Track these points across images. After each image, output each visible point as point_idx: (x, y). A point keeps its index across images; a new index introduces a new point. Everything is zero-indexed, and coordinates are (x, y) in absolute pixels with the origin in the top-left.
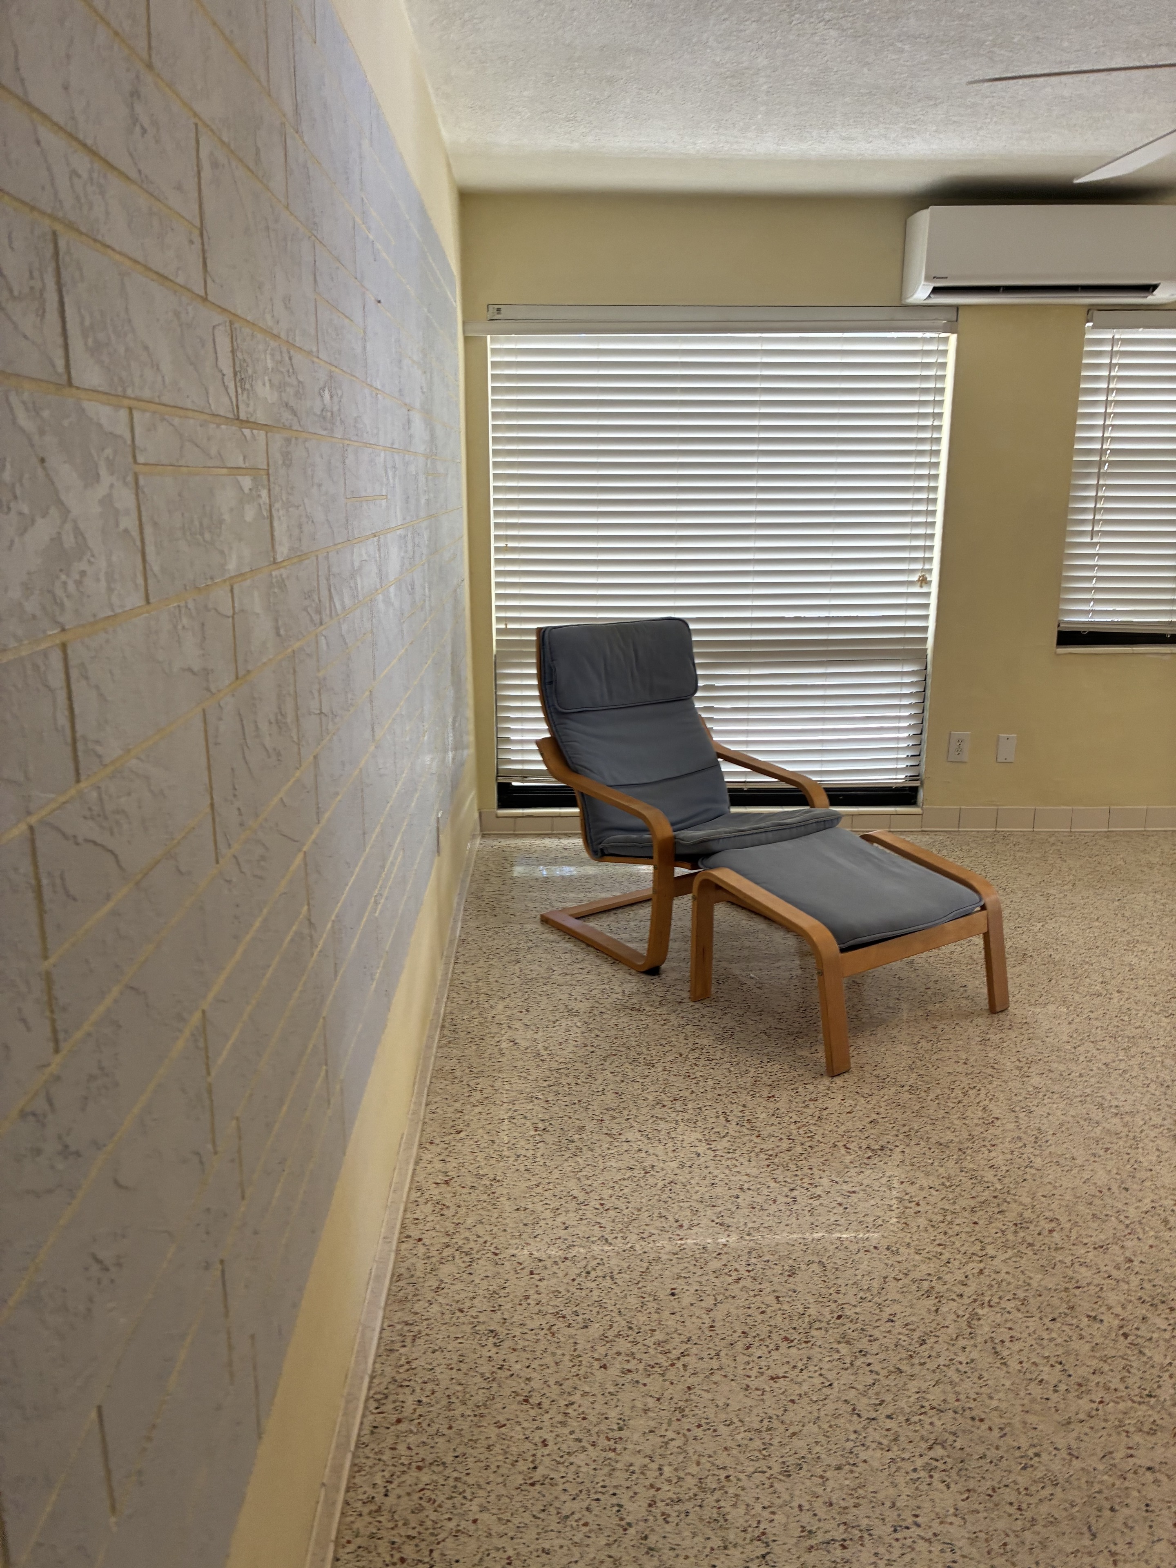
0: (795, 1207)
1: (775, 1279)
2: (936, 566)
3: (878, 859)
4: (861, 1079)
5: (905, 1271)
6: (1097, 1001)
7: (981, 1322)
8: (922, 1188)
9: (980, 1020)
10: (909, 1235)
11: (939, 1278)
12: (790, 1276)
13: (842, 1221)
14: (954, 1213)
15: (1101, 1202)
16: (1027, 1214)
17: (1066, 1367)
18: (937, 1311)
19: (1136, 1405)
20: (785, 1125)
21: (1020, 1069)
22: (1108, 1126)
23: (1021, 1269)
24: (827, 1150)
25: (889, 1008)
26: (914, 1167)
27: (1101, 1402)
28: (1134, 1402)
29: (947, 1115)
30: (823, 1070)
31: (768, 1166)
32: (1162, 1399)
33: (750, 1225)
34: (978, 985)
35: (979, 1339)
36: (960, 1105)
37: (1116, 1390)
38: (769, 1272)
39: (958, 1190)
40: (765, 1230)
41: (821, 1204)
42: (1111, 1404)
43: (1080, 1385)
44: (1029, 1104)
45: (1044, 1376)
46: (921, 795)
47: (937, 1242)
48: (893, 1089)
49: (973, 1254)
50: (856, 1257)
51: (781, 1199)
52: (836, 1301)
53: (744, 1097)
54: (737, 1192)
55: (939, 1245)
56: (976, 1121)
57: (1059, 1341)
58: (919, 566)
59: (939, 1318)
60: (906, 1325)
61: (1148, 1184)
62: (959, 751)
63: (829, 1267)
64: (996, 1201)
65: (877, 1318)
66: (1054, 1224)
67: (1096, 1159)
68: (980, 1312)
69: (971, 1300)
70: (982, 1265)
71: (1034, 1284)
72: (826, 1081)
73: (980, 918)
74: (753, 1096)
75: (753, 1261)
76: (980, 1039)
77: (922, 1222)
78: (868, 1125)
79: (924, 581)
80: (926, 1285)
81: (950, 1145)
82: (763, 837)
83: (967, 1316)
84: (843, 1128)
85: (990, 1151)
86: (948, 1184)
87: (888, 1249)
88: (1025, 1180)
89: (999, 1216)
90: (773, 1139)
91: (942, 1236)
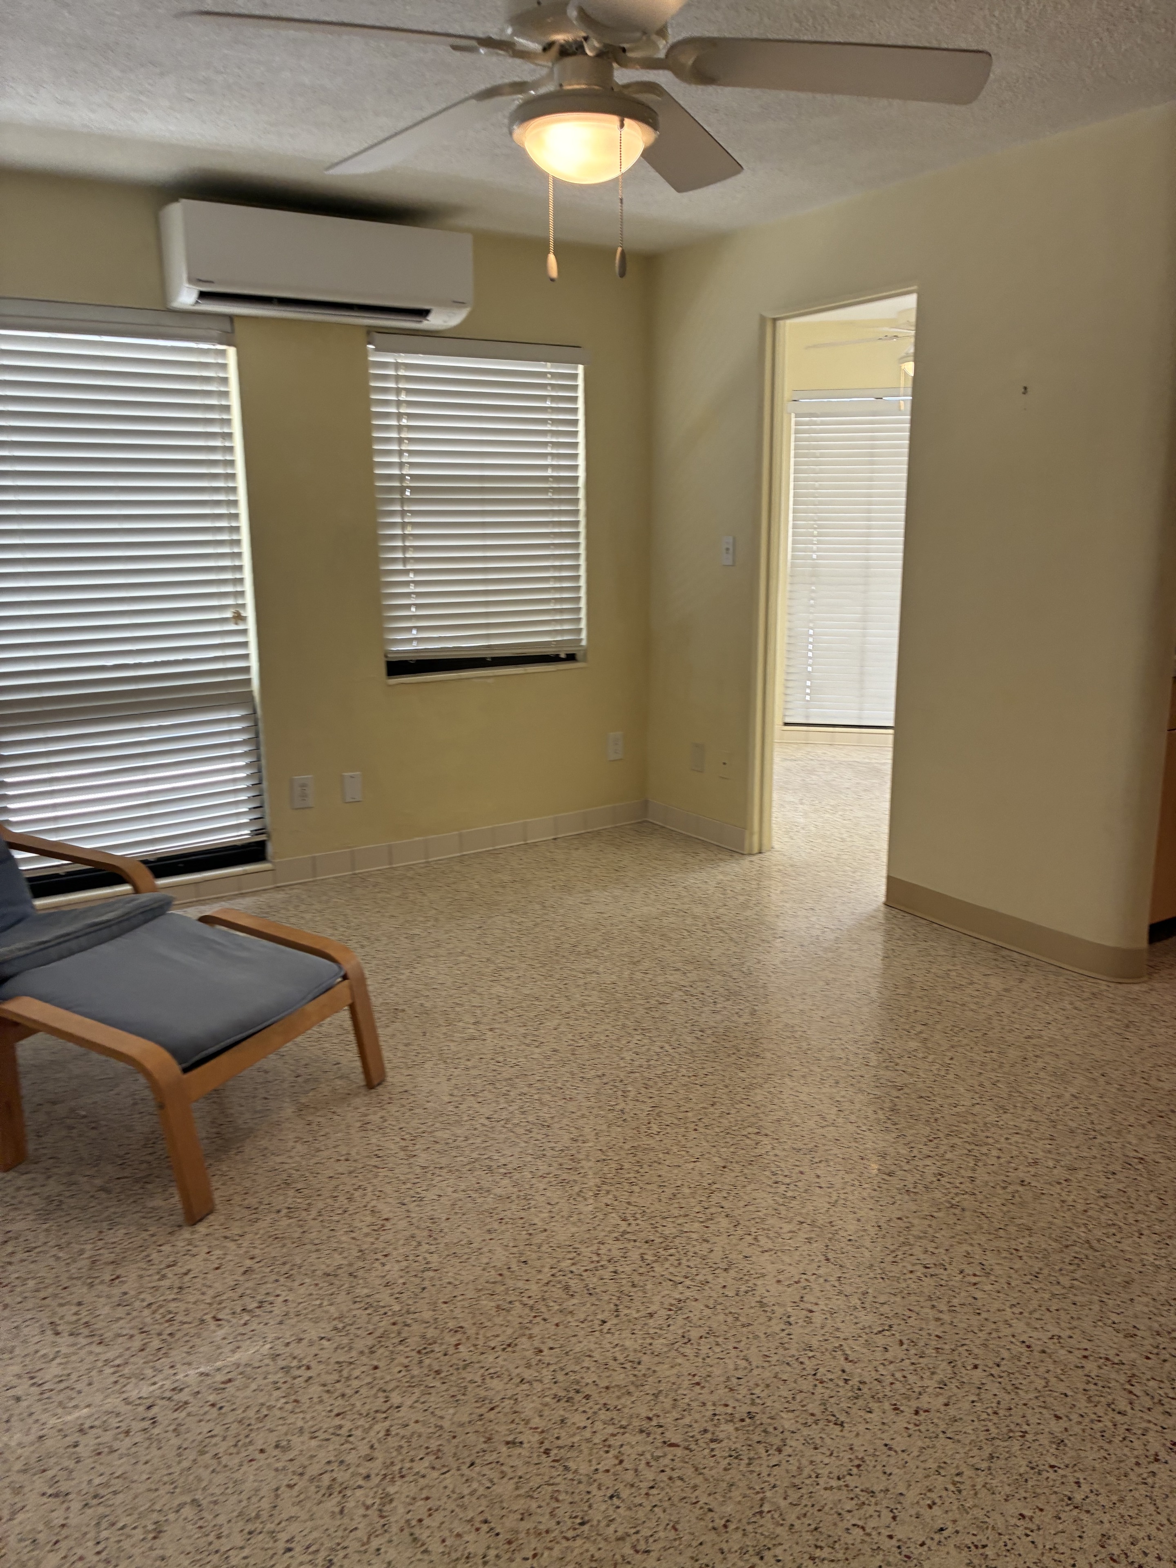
0: (156, 1431)
1: (136, 1551)
2: (249, 600)
3: (219, 944)
4: (230, 1217)
5: (300, 1470)
6: (472, 1046)
7: (394, 1504)
8: (311, 1344)
9: (358, 1101)
10: (301, 1415)
11: (342, 1462)
12: (155, 1538)
13: (218, 1430)
14: (351, 1363)
15: (503, 1288)
16: (431, 1333)
17: (492, 1525)
18: (341, 1512)
19: (570, 1543)
20: (135, 1314)
21: (404, 1149)
22: (498, 1191)
23: (431, 1410)
24: (193, 1331)
25: (256, 1112)
26: (302, 1317)
27: (535, 1556)
28: (568, 1539)
29: (333, 1233)
30: (180, 1218)
31: (116, 1382)
32: (595, 1523)
33: (97, 1481)
34: (350, 1059)
35: (395, 1529)
36: (346, 1215)
37: (547, 1532)
38: (126, 1544)
39: (352, 1329)
40: (117, 1481)
41: (189, 1415)
42: (546, 1553)
43: (510, 1542)
44: (419, 1190)
45: (471, 1548)
46: (270, 849)
47: (336, 1411)
48: (268, 1219)
49: (377, 1411)
50: (238, 1476)
51: (137, 1426)
52: (217, 1552)
53: (80, 1291)
54: (75, 1437)
55: (338, 1415)
56: (366, 1230)
57: (481, 1490)
58: (230, 601)
59: (346, 1520)
60: (308, 1548)
61: (544, 1248)
62: (304, 796)
63: (204, 1503)
64: (395, 1328)
65: (271, 1552)
66: (459, 1336)
67: (493, 1235)
68: (391, 1490)
69: (380, 1477)
70: (387, 1424)
71: (446, 1424)
72: (186, 1233)
73: (343, 988)
74: (91, 1285)
75: (104, 1534)
76: (359, 1124)
77: (315, 1390)
78: (241, 1278)
79: (239, 618)
80: (326, 1480)
81: (339, 1272)
82: (73, 944)
83: (378, 1501)
84: (211, 1292)
85: (383, 1265)
86: (340, 1326)
87: (277, 1447)
88: (424, 1289)
89: (401, 1348)
90: (121, 1340)
91: (340, 1401)
